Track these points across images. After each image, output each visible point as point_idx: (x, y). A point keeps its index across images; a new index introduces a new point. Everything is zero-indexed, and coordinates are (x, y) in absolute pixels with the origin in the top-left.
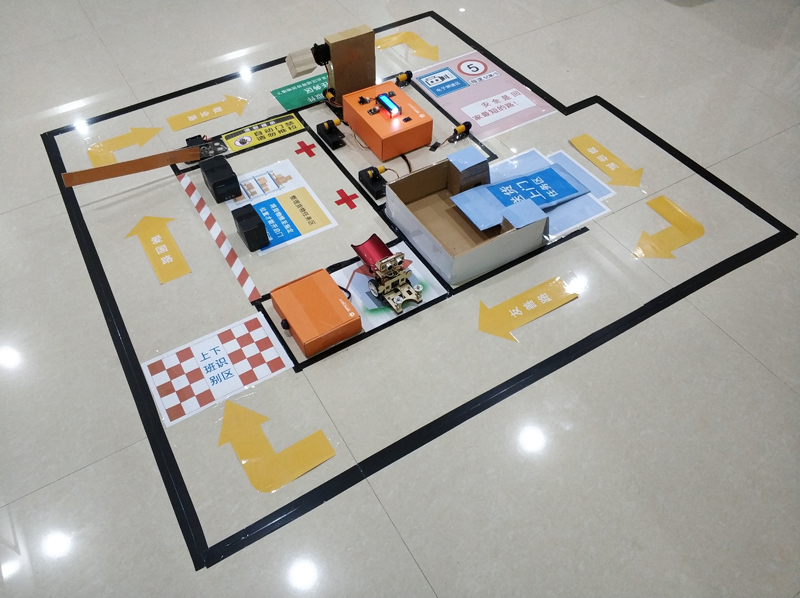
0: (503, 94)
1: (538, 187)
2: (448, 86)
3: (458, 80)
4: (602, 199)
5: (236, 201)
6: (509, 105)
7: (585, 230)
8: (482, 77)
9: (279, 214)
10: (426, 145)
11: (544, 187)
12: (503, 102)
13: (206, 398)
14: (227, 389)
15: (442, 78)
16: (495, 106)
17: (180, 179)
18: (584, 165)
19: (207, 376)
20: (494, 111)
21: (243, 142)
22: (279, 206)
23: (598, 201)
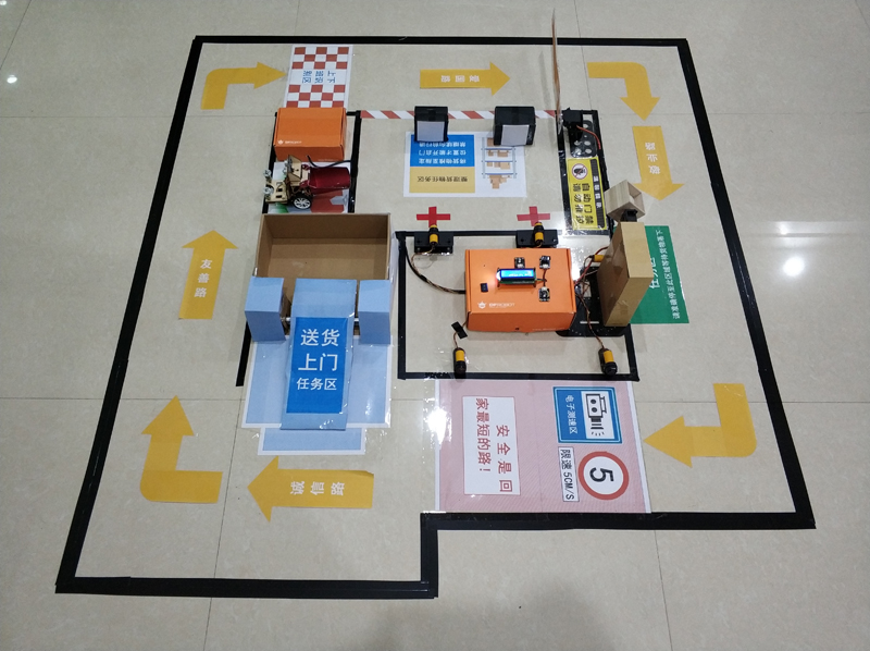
0: (515, 467)
1: (322, 375)
2: (572, 415)
3: (581, 436)
4: (263, 432)
5: (489, 139)
6: (485, 459)
7: (240, 382)
8: (573, 471)
9: (449, 161)
10: (467, 323)
11: (317, 383)
12: (496, 457)
13: (298, 65)
14: (296, 77)
15: (596, 419)
16: (495, 439)
17: (549, 112)
18: (323, 458)
19: (314, 71)
20: (483, 430)
21: (578, 171)
22: (459, 165)
23: (263, 427)
